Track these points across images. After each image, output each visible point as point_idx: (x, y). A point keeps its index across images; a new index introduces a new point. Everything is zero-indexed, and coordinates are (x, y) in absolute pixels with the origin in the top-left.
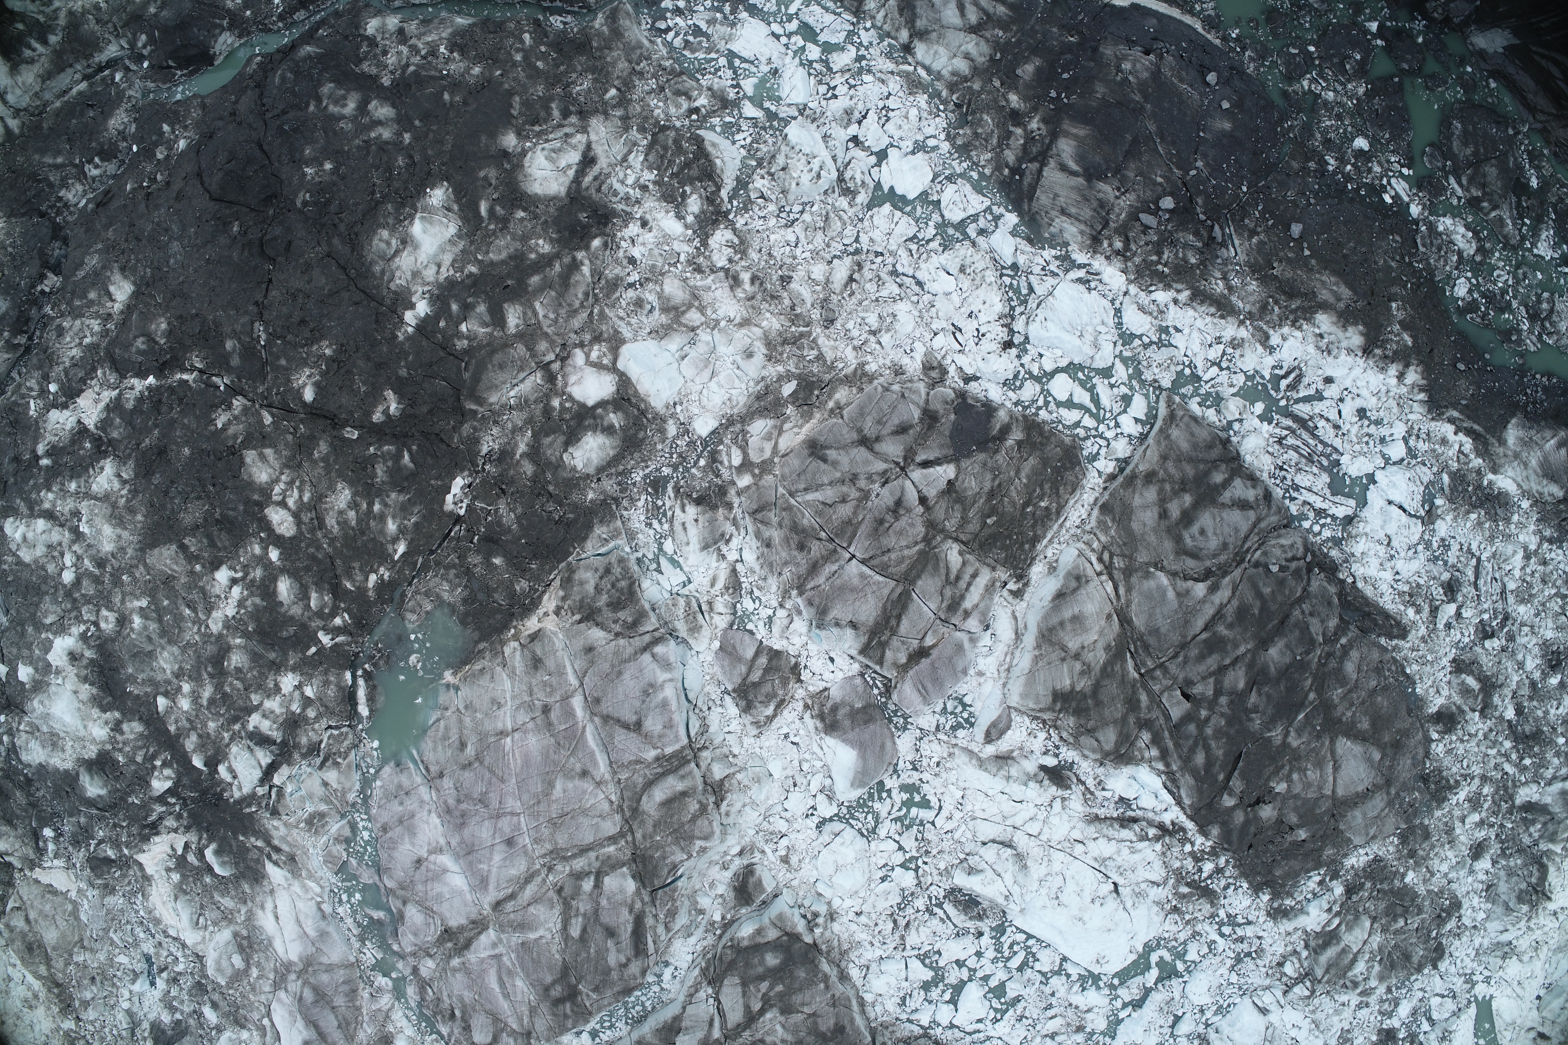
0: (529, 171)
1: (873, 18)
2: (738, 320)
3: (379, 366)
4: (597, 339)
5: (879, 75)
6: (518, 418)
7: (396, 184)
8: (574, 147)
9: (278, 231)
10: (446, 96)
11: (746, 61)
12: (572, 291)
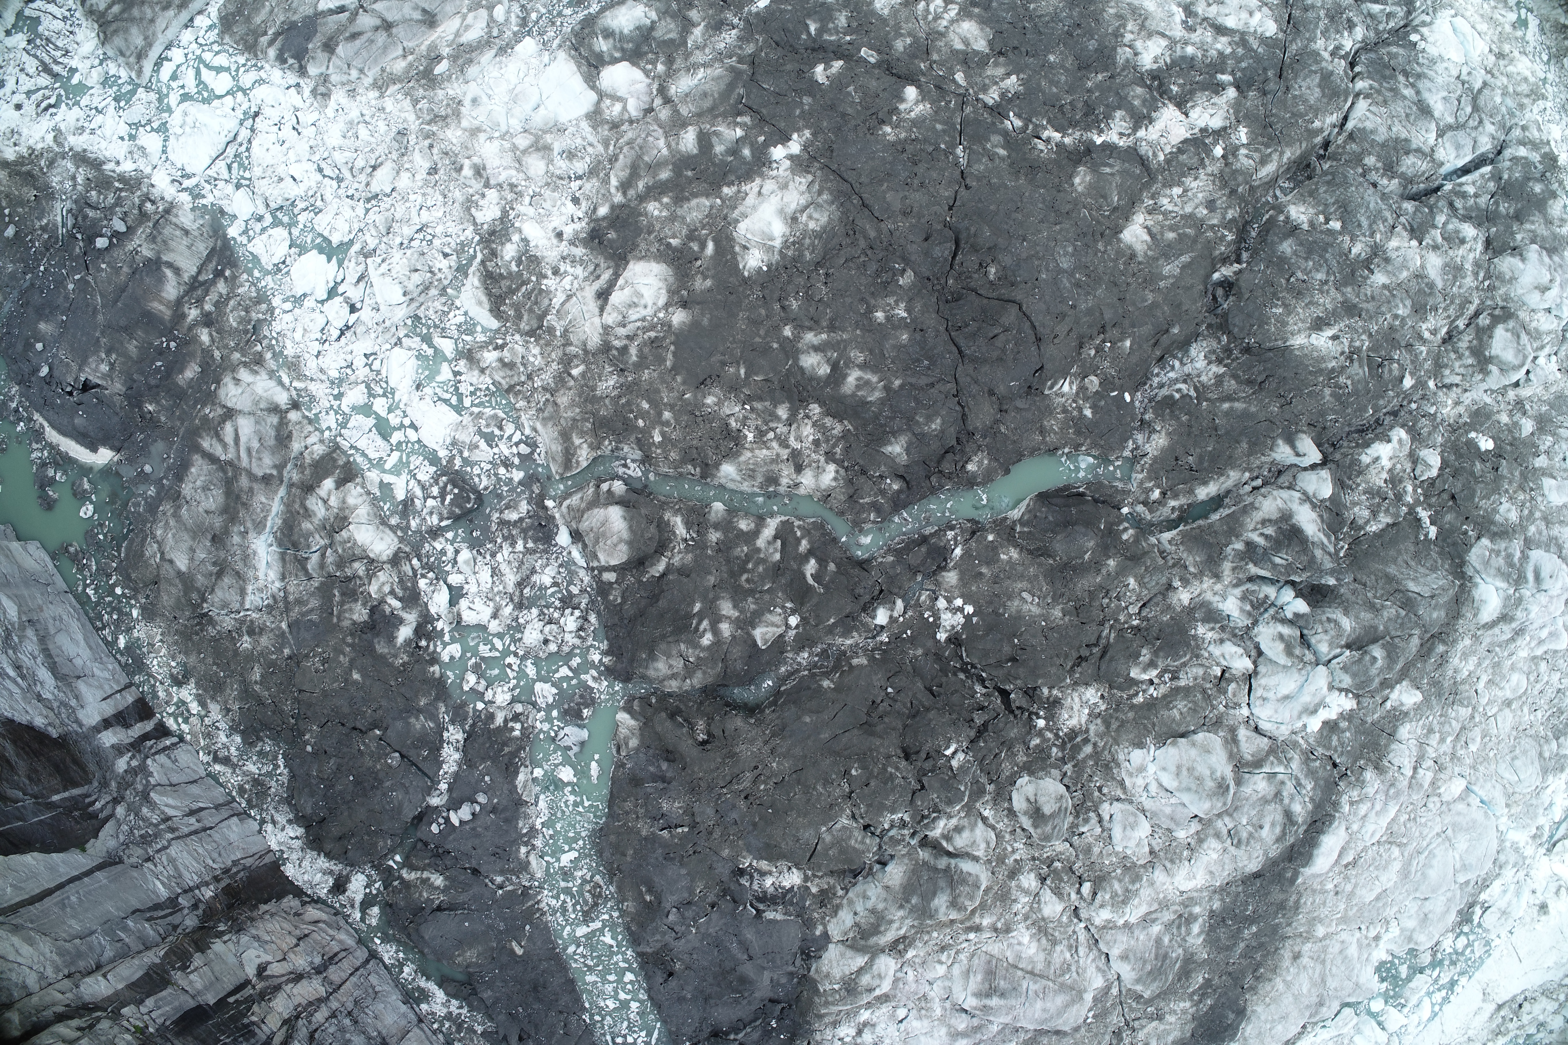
0: (661, 284)
1: (322, 441)
2: (482, 137)
3: (832, 107)
4: (615, 126)
5: (324, 377)
6: (699, 57)
7: (801, 281)
8: (615, 308)
9: (937, 252)
10: (742, 371)
11: (446, 401)
12: (629, 161)
